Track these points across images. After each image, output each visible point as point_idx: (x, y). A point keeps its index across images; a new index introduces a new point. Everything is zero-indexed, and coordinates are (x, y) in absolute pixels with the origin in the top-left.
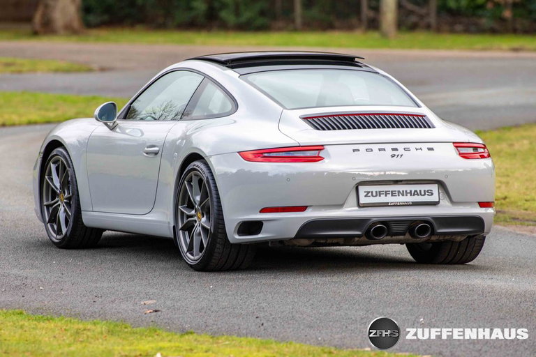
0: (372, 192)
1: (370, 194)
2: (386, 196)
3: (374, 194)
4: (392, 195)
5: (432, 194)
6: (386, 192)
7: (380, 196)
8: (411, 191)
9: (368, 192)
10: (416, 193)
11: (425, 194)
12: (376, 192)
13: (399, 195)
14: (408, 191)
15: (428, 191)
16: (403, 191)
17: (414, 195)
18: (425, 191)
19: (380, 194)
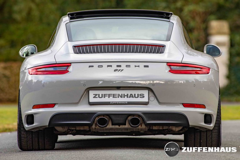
0: (99, 95)
1: (97, 96)
2: (109, 97)
3: (101, 96)
4: (113, 97)
5: (144, 97)
6: (109, 95)
7: (104, 97)
8: (128, 95)
9: (96, 95)
10: (131, 96)
11: (138, 97)
12: (102, 95)
13: (118, 97)
14: (126, 95)
15: (140, 95)
16: (122, 94)
17: (130, 97)
18: (138, 95)
19: (105, 96)
